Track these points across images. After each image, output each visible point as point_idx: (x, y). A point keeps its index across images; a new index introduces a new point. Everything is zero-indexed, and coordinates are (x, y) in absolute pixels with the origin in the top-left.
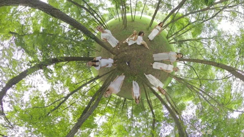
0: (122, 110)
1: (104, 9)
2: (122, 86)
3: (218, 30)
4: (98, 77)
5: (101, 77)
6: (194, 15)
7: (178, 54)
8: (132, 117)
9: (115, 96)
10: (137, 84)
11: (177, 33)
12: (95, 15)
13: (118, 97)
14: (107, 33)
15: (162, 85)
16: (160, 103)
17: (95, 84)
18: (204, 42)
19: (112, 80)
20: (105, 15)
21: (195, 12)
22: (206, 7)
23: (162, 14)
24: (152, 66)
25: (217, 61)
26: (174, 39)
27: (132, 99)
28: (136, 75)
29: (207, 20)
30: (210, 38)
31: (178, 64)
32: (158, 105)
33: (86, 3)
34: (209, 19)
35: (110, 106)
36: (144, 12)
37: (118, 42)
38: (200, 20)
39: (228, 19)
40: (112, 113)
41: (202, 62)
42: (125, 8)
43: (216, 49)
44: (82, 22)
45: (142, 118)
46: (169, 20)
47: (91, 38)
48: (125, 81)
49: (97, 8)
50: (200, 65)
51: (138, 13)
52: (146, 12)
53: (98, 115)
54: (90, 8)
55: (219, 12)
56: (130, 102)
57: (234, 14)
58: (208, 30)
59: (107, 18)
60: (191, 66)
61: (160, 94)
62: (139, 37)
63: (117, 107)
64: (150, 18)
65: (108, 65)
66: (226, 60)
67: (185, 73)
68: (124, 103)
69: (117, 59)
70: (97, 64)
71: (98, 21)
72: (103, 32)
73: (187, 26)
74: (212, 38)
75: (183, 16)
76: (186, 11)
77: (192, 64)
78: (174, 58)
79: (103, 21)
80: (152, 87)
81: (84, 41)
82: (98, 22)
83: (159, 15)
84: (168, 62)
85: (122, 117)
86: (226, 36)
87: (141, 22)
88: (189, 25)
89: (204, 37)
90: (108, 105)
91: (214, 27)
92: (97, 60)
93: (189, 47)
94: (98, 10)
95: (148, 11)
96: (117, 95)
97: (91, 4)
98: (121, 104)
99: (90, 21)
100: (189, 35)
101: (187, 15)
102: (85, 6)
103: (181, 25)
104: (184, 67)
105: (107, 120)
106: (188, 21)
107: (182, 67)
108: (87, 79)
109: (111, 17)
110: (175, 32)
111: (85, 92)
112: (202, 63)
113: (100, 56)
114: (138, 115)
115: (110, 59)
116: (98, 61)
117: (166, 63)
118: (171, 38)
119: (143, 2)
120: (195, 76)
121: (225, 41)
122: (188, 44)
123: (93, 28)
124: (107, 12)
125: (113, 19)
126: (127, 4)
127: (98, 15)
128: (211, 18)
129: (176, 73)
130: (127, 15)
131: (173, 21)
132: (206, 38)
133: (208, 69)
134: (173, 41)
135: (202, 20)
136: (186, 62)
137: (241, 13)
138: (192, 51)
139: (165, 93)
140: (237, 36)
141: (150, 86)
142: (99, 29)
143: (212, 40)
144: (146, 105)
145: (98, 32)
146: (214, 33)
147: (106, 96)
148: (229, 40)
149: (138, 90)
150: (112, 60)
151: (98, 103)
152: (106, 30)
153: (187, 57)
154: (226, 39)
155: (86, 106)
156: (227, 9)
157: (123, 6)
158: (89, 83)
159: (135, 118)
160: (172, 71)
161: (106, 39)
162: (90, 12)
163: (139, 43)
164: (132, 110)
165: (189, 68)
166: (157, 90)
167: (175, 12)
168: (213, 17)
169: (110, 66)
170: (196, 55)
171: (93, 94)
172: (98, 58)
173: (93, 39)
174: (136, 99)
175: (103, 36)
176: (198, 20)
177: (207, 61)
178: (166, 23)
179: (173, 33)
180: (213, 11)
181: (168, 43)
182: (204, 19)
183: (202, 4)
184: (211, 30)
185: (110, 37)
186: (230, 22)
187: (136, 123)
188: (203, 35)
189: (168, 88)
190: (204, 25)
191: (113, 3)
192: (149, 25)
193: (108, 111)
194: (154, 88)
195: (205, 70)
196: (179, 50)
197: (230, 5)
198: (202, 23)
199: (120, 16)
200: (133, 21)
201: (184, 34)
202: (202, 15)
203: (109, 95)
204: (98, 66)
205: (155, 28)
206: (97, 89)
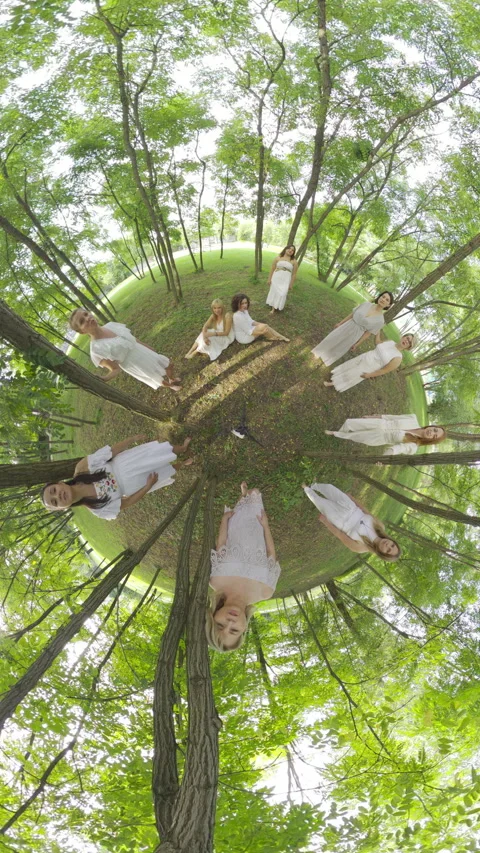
0: (362, 640)
1: (97, 246)
2: (276, 540)
3: (413, 190)
4: (128, 562)
5: (143, 552)
6: (351, 192)
7: (376, 301)
8: (426, 620)
9: (272, 607)
10: (330, 490)
11: (339, 252)
12: (65, 269)
13: (291, 602)
14: (111, 335)
15: (410, 423)
16: (459, 471)
17: (128, 606)
18: (409, 231)
19: (211, 541)
20: (100, 266)
21: (351, 186)
22: (364, 164)
23: (277, 226)
24: (332, 388)
25: (464, 241)
26: (341, 270)
27: (361, 560)
28: (299, 456)
29: (382, 187)
30: (413, 215)
31: (398, 323)
32: (461, 485)
33: (38, 225)
34: (385, 182)
35: (287, 669)
36: (226, 236)
37: (166, 361)
38: (369, 195)
39: (414, 160)
40: (324, 694)
41: (440, 272)
42: (167, 235)
43: (441, 223)
44: (13, 296)
45: (464, 581)
46: (302, 230)
47: (48, 366)
48: (272, 512)
49: (73, 244)
50: (444, 280)
51: (211, 243)
52: (233, 234)
53: (259, 760)
54: (50, 245)
55: (392, 158)
56: (360, 578)
57: (416, 145)
58: (398, 204)
59: (106, 278)
60: (431, 303)
61: (432, 449)
62: (237, 315)
63: (323, 650)
64: (251, 246)
65: (153, 478)
66: (473, 225)
67: (434, 330)
68: (341, 606)
69: (188, 432)
70: (99, 489)
71: (76, 291)
72: (100, 335)
73: (351, 223)
74: (417, 212)
75: (330, 207)
76: (330, 193)
77: (427, 296)
78: (376, 319)
79: (95, 289)
80: (388, 453)
81: (18, 381)
82: (75, 298)
83: (270, 229)
84: (369, 343)
85: (392, 667)
86: (434, 187)
87: (226, 266)
88: (353, 217)
89: (401, 220)
90: (274, 672)
91: (403, 191)
92: (92, 470)
93: (390, 264)
94: (76, 249)
95: (238, 230)
96: (280, 594)
97: (55, 230)
98: (333, 621)
99: (44, 294)
100: (368, 242)
101: (336, 200)
102: (34, 235)
103: (338, 230)
104: (420, 319)
105: (337, 746)
106: (346, 211)
107: (414, 321)
108: (75, 589)
109: (123, 270)
110: (334, 253)
111: (91, 677)
112: (443, 275)
113: (104, 442)
114: (439, 585)
115: (154, 445)
116: (101, 475)
117: (368, 350)
118: (333, 275)
119: (216, 210)
120: (461, 312)
121: (441, 198)
122: (381, 259)
123: (54, 324)
124: (107, 256)
125: (132, 279)
126: (171, 223)
127: (73, 267)
128: (386, 179)
129: (415, 353)
130: (177, 255)
131: (313, 230)
132: (406, 221)
133: (464, 272)
134: (342, 278)
135: (373, 192)
136: (411, 304)
137: (423, 137)
138: (402, 268)
139: (440, 433)
140: (449, 174)
141: (376, 456)
142: (81, 323)
143: (418, 215)
144: (431, 527)
145: (75, 337)
146: (412, 201)
147: (230, 639)
148: (444, 190)
149: (352, 505)
150: (167, 446)
151: (211, 700)
152: (110, 326)
153: (402, 290)
154: (438, 193)
155: (148, 753)
156: (401, 147)
157: (158, 231)
158: (90, 607)
159: (442, 611)
160: (399, 355)
161: (114, 364)
162: (46, 258)
163: (245, 338)
164: (401, 598)
165: (429, 310)
166: (413, 449)
167: (309, 206)
168: (388, 175)
169: (166, 481)
170: (418, 270)
171: (148, 669)
172: (95, 461)
173: (59, 370)
174: (374, 547)
175: (98, 353)
176: (365, 197)
177: (449, 260)
178: (298, 243)
179: (331, 259)
180: (381, 164)
181: (333, 290)
182: (376, 189)
183: (354, 164)
184: (402, 199)
185: (128, 352)
186: (420, 163)
187: (465, 619)
188: (397, 218)
189: (433, 409)
190: (383, 199)
191: (127, 225)
192: (253, 268)
193: (300, 705)
194: (397, 451)
195: (462, 278)
196: (372, 290)
197: (400, 138)
198: (376, 198)
199: (154, 264)
200: (200, 270)
201: (358, 243)
202: (367, 182)
203: (241, 625)
204: (105, 500)
205: (275, 267)
206: (153, 628)
